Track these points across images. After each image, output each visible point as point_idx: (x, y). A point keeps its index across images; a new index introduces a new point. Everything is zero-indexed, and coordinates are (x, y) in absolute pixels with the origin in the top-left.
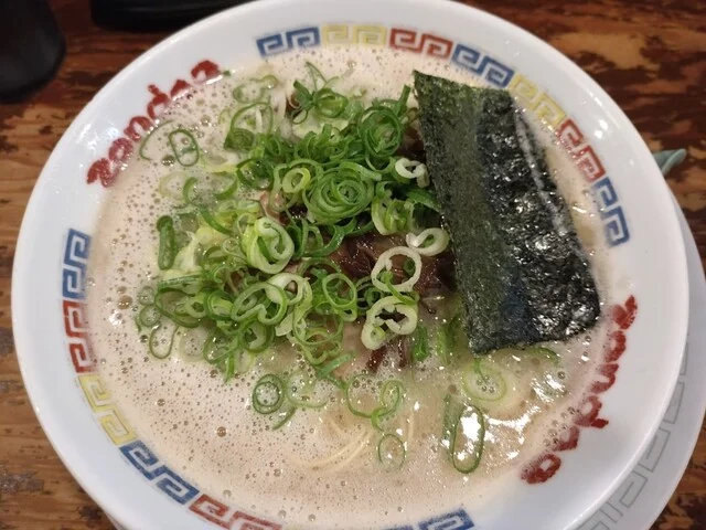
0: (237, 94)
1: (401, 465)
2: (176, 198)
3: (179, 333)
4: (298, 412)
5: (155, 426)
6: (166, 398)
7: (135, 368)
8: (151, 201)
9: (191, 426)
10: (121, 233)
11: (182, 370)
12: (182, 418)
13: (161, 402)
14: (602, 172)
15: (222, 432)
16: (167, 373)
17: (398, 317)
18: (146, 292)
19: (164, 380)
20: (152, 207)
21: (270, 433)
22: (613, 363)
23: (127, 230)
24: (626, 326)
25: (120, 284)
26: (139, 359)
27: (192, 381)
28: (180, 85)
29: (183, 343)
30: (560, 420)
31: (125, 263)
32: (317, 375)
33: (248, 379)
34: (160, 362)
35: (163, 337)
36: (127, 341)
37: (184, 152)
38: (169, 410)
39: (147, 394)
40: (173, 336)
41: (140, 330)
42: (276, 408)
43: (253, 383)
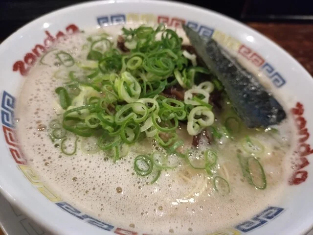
0: (90, 39)
1: (229, 191)
2: (64, 79)
3: (79, 141)
4: (163, 172)
5: (74, 194)
6: (78, 177)
7: (54, 162)
8: (50, 81)
9: (98, 190)
10: (34, 96)
11: (86, 160)
12: (90, 186)
13: (75, 179)
14: (263, 61)
15: (119, 190)
16: (75, 163)
17: (204, 117)
18: (54, 123)
19: (74, 166)
20: (51, 84)
21: (149, 186)
22: (303, 129)
23: (38, 94)
24: (301, 113)
25: (37, 119)
26: (55, 157)
27: (93, 165)
28: (60, 34)
29: (83, 146)
30: (294, 157)
31: (38, 109)
32: (167, 152)
33: (128, 159)
34: (70, 157)
35: (69, 144)
36: (46, 148)
37: (66, 60)
38: (81, 183)
39: (64, 176)
40: (76, 143)
41: (53, 141)
42: (149, 172)
43: (133, 161)
